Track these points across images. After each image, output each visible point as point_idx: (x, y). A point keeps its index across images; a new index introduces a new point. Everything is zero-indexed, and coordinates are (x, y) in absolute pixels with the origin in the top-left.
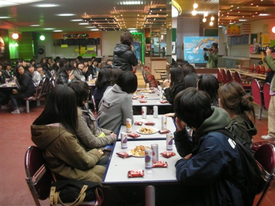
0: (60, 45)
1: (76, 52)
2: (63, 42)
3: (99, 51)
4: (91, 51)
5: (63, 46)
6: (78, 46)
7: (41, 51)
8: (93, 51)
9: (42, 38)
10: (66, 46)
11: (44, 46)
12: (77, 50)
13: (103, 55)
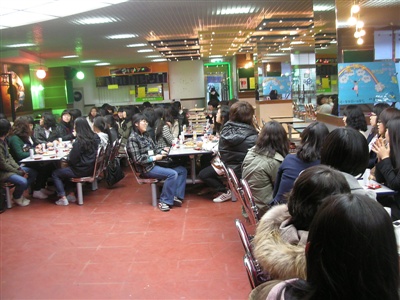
0: (106, 85)
1: (130, 96)
2: (111, 81)
3: (166, 93)
4: (154, 93)
5: (110, 87)
6: (133, 87)
7: (77, 96)
8: (157, 93)
9: (80, 75)
10: (116, 87)
11: (82, 89)
12: (133, 92)
13: (172, 98)
